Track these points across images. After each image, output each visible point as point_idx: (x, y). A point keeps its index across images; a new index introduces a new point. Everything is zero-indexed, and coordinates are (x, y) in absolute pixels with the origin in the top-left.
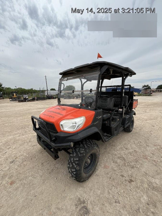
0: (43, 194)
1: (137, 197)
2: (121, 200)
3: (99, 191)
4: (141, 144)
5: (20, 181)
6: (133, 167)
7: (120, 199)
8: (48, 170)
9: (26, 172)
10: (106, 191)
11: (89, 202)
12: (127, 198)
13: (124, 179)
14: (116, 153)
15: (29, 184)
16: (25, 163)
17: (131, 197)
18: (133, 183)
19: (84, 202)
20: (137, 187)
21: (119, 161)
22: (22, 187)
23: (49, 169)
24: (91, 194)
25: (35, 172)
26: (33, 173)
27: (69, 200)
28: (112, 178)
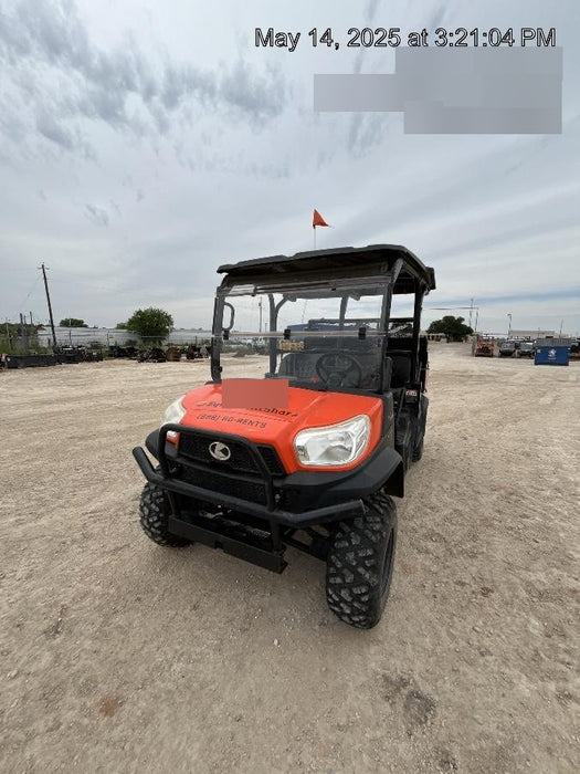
0: (260, 701)
1: (517, 626)
2: (490, 646)
3: (427, 640)
4: (460, 490)
5: (143, 688)
6: (473, 556)
7: (486, 642)
8: (231, 621)
9: (146, 650)
10: (444, 634)
11: (417, 677)
12: (499, 636)
13: (468, 590)
14: (412, 524)
15: (188, 687)
16: (119, 620)
17: (505, 630)
18: (493, 595)
19: (404, 683)
20: (507, 604)
21: (430, 545)
22: (164, 706)
23: (233, 619)
24: (410, 653)
25: (184, 639)
26: (178, 647)
27: (357, 693)
28: (439, 596)
